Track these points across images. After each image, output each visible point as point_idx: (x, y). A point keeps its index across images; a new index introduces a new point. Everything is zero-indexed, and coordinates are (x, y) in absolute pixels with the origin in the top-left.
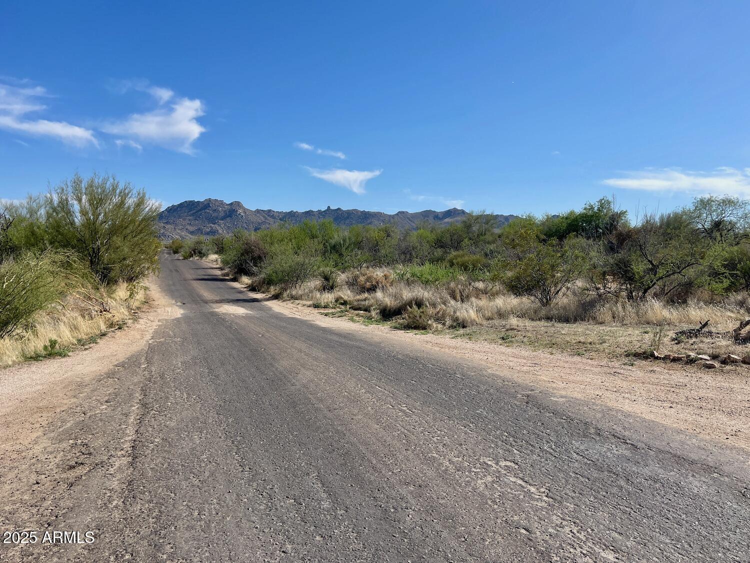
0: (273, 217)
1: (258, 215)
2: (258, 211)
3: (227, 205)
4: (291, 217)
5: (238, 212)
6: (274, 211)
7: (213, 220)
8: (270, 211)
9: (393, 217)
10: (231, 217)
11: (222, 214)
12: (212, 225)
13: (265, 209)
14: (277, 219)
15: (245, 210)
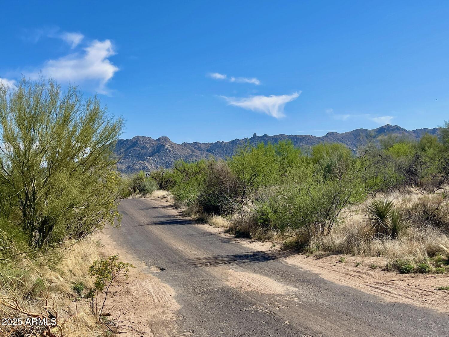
0: (200, 149)
1: (185, 148)
2: (185, 145)
3: (155, 141)
4: (218, 147)
5: (166, 147)
6: (200, 143)
7: (142, 157)
8: (196, 143)
9: (322, 139)
10: (159, 152)
11: (150, 150)
12: (142, 162)
13: (192, 142)
14: (204, 151)
15: (172, 145)
